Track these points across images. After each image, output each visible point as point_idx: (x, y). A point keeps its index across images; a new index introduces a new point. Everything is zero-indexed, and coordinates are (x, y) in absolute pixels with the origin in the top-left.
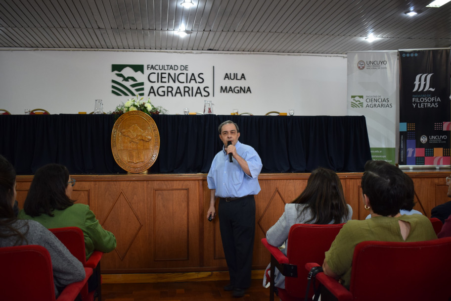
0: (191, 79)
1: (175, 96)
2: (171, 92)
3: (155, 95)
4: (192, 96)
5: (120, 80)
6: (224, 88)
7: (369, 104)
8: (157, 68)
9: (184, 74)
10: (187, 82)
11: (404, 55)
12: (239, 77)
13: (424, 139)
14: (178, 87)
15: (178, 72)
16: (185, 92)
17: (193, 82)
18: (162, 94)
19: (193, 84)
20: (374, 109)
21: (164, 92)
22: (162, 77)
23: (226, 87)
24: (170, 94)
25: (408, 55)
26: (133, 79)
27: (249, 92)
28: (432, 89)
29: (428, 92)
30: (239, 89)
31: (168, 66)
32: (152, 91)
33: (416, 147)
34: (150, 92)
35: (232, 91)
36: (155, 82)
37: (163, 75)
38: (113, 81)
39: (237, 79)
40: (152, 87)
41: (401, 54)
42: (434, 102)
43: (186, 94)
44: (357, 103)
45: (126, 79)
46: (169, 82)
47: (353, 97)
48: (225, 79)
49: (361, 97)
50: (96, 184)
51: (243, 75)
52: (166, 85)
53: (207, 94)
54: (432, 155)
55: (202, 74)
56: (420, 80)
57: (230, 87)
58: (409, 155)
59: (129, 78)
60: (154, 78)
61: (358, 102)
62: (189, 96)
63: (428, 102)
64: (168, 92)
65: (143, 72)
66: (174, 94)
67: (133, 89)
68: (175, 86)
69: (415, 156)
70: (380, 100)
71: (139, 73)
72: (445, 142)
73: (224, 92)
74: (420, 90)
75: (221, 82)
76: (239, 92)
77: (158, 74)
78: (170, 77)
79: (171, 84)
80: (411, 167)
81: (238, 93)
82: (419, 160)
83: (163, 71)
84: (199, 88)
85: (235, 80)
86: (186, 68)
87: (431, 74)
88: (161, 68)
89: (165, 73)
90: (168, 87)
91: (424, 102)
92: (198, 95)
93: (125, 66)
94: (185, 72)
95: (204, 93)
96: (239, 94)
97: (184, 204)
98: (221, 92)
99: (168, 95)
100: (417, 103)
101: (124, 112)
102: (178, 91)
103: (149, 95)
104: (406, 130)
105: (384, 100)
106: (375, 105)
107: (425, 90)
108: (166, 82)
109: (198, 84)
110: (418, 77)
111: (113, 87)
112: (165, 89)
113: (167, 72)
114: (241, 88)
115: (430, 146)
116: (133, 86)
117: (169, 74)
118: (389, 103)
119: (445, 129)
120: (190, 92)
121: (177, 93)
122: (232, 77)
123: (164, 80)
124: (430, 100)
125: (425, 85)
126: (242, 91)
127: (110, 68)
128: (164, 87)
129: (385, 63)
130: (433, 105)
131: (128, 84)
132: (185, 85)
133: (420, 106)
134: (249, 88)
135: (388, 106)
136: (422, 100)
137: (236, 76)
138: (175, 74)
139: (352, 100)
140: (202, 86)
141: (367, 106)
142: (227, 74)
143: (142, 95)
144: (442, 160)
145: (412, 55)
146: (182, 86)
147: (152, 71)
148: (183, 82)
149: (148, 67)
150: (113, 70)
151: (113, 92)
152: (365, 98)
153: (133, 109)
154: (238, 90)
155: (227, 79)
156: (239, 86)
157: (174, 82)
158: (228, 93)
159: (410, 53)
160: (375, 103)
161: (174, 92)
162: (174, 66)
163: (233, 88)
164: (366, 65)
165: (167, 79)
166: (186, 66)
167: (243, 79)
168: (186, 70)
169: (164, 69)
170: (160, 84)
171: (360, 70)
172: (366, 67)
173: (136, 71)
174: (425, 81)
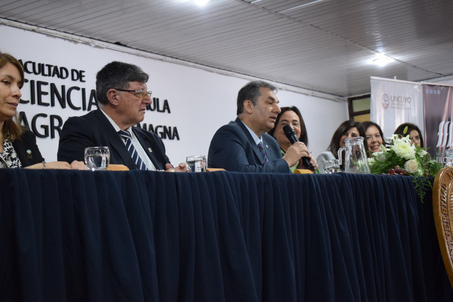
0: (91, 103)
2: (58, 128)
8: (30, 67)
9: (78, 89)
10: (85, 109)
11: (427, 91)
12: (161, 106)
15: (68, 83)
18: (42, 132)
21: (45, 127)
22: (40, 93)
23: (145, 125)
24: (57, 133)
27: (176, 138)
30: (162, 130)
31: (50, 66)
36: (28, 102)
37: (44, 88)
39: (158, 110)
40: (22, 115)
46: (53, 105)
51: (166, 103)
52: (49, 111)
56: (443, 131)
57: (151, 126)
64: (53, 127)
68: (64, 114)
76: (163, 136)
77: (32, 82)
78: (55, 95)
79: (57, 110)
83: (39, 78)
85: (156, 112)
86: (80, 75)
88: (37, 71)
90: (52, 117)
94: (78, 83)
99: (53, 137)
108: (47, 105)
112: (46, 121)
114: (165, 127)
122: (152, 106)
123: (43, 98)
126: (167, 135)
129: (409, 100)
134: (175, 129)
137: (156, 103)
138: (63, 87)
145: (435, 92)
148: (79, 108)
154: (162, 133)
156: (163, 125)
157: (63, 106)
162: (61, 68)
163: (154, 128)
164: (390, 101)
165: (49, 96)
166: (81, 72)
167: (166, 111)
168: (81, 81)
169: (43, 74)
170: (38, 109)
171: (384, 110)
172: (390, 105)
174: (448, 131)
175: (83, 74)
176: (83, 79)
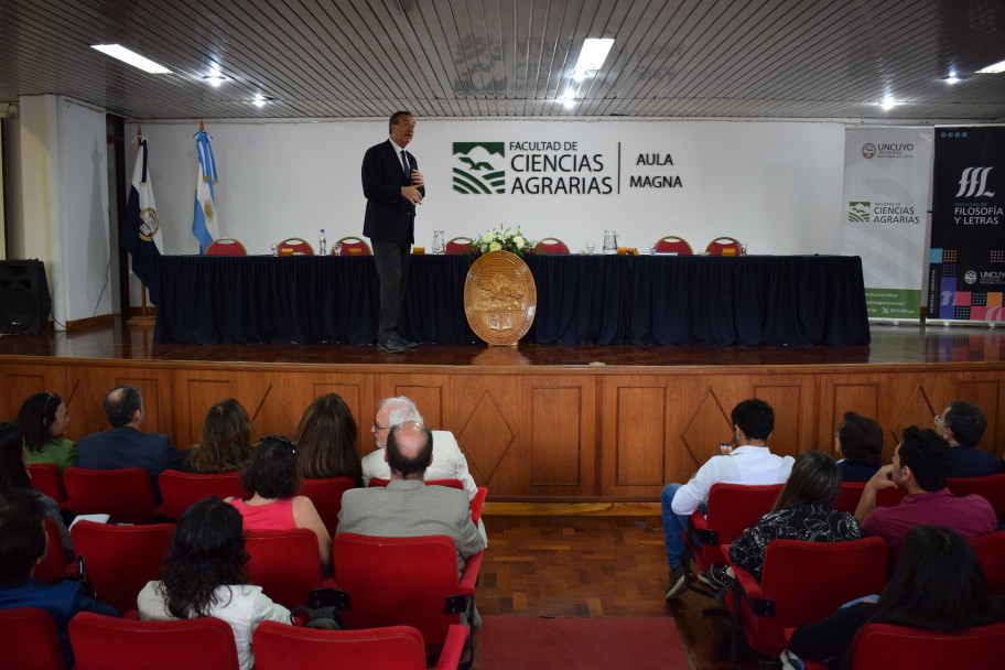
0: (582, 165)
1: (555, 193)
2: (549, 186)
3: (523, 192)
4: (584, 192)
5: (466, 167)
6: (636, 180)
7: (880, 216)
8: (526, 146)
9: (570, 156)
10: (575, 170)
11: (943, 135)
12: (662, 160)
13: (970, 278)
14: (561, 179)
15: (560, 154)
16: (571, 186)
17: (585, 169)
19: (585, 174)
20: (889, 225)
21: (538, 186)
22: (534, 163)
23: (640, 178)
24: (546, 189)
25: (950, 135)
26: (487, 166)
27: (678, 186)
28: (989, 194)
29: (983, 198)
30: (661, 180)
31: (544, 143)
32: (518, 185)
33: (958, 290)
34: (515, 188)
35: (649, 183)
36: (523, 170)
37: (536, 159)
38: (456, 170)
39: (658, 164)
40: (518, 179)
41: (938, 131)
42: (992, 215)
43: (574, 189)
44: (859, 214)
45: (476, 167)
46: (545, 170)
47: (853, 204)
48: (638, 164)
49: (867, 204)
50: (451, 379)
51: (669, 156)
52: (541, 175)
53: (607, 189)
54: (983, 303)
55: (601, 156)
56: (969, 178)
57: (647, 178)
58: (945, 302)
59: (480, 164)
60: (521, 164)
61: (861, 213)
62: (579, 192)
63: (981, 215)
64: (544, 186)
65: (503, 154)
66: (554, 191)
67: (487, 183)
68: (555, 176)
69: (954, 304)
71: (497, 155)
73: (636, 185)
74: (969, 194)
75: (632, 169)
76: (661, 185)
77: (528, 156)
78: (548, 164)
79: (549, 173)
80: (947, 322)
82: (960, 312)
83: (536, 152)
84: (594, 179)
85: (655, 166)
86: (573, 146)
87: (989, 169)
88: (532, 147)
89: (540, 156)
90: (544, 179)
91: (974, 216)
92: (594, 191)
93: (473, 145)
94: (571, 152)
95: (603, 188)
96: (662, 188)
97: (575, 409)
98: (631, 186)
99: (543, 192)
100: (963, 216)
101: (483, 250)
102: (561, 185)
103: (513, 192)
104: (940, 261)
105: (906, 211)
106: (890, 219)
107: (978, 195)
108: (540, 170)
109: (593, 172)
110: (966, 173)
111: (456, 179)
112: (539, 182)
113: (543, 153)
114: (665, 178)
115: (980, 289)
116: (487, 177)
117: (546, 157)
118: (914, 216)
120: (580, 186)
121: (558, 188)
122: (651, 161)
123: (537, 166)
124: (984, 211)
125: (978, 187)
126: (667, 184)
127: (450, 148)
128: (537, 178)
129: (910, 147)
130: (990, 221)
131: (479, 174)
132: (572, 174)
133: (967, 221)
134: (678, 178)
135: (911, 220)
136: (971, 211)
137: (656, 158)
138: (555, 156)
139: (850, 209)
140: (600, 176)
141: (877, 219)
142: (641, 156)
143: (502, 192)
144: (1000, 313)
145: (957, 135)
146: (566, 177)
147: (519, 152)
148: (569, 170)
149: (511, 146)
150: (455, 152)
151: (456, 188)
152: (873, 206)
153: (496, 247)
154: (660, 183)
155: (641, 163)
156: (662, 176)
157: (554, 169)
158: (642, 188)
159: (954, 130)
160: (890, 214)
161: (553, 187)
162: (555, 143)
163: (651, 179)
164: (878, 151)
165: (542, 164)
167: (668, 163)
168: (573, 149)
169: (538, 149)
170: (531, 174)
171: (866, 160)
172: (876, 154)
173: (492, 152)
174: (979, 178)
175: (575, 144)
176: (575, 148)
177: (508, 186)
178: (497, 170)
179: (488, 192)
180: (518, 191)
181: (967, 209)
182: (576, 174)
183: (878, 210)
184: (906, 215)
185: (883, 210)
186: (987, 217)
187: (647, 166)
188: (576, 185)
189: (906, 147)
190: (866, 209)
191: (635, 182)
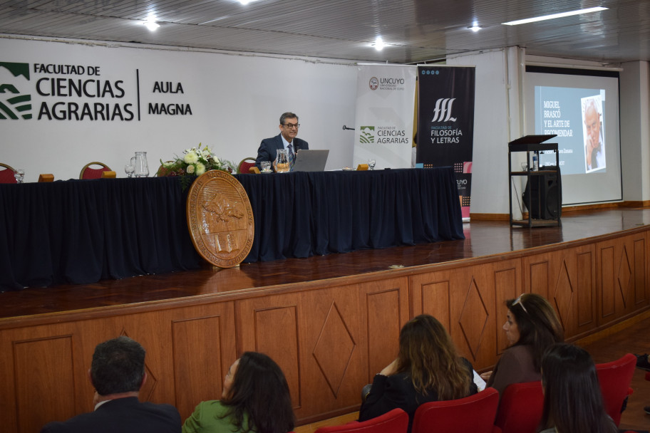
0: (105, 91)
1: (82, 118)
2: (75, 112)
3: (50, 118)
4: (108, 119)
6: (154, 106)
7: (382, 138)
8: (51, 69)
9: (93, 81)
10: (99, 96)
11: (423, 72)
12: (174, 89)
14: (86, 105)
15: (84, 77)
16: (96, 112)
17: (108, 95)
18: (61, 115)
19: (107, 100)
20: (387, 145)
21: (64, 112)
22: (59, 87)
23: (157, 105)
24: (73, 115)
25: (428, 72)
26: (12, 89)
27: (188, 113)
28: (454, 120)
29: (450, 123)
30: (174, 107)
31: (68, 66)
32: (44, 110)
34: (41, 113)
35: (165, 110)
36: (49, 94)
37: (62, 83)
39: (171, 92)
40: (44, 105)
41: (420, 69)
42: (455, 136)
43: (99, 115)
44: (366, 137)
46: (70, 95)
47: (363, 128)
48: (154, 91)
49: (372, 128)
50: (304, 296)
51: (179, 85)
52: (67, 100)
53: (128, 116)
55: (121, 82)
56: (440, 107)
57: (163, 105)
59: (4, 86)
60: (46, 86)
61: (368, 136)
62: (103, 119)
63: (448, 136)
64: (70, 112)
65: (28, 78)
66: (80, 117)
67: (12, 108)
68: (81, 101)
70: (394, 133)
71: (21, 77)
72: (464, 188)
73: (154, 113)
74: (440, 120)
75: (149, 96)
76: (175, 112)
77: (53, 80)
78: (72, 88)
79: (74, 98)
81: (174, 114)
83: (60, 76)
84: (117, 106)
85: (169, 93)
86: (95, 71)
87: (453, 100)
88: (57, 70)
89: (65, 80)
90: (70, 104)
91: (444, 136)
92: (117, 118)
94: (94, 77)
95: (126, 115)
96: (176, 116)
98: (150, 113)
99: (70, 118)
100: (436, 137)
102: (86, 111)
103: (40, 118)
105: (399, 133)
106: (388, 140)
107: (446, 120)
108: (65, 95)
109: (115, 98)
110: (438, 102)
112: (65, 108)
114: (177, 105)
116: (12, 101)
118: (405, 138)
119: (465, 171)
120: (105, 112)
121: (83, 114)
122: (165, 89)
124: (450, 133)
125: (446, 113)
126: (179, 112)
128: (63, 103)
129: (402, 81)
130: (454, 140)
131: (3, 98)
132: (96, 100)
133: (439, 141)
134: (188, 106)
135: (403, 141)
136: (442, 133)
137: (169, 85)
138: (80, 81)
139: (361, 132)
140: (122, 102)
141: (379, 141)
143: (28, 117)
145: (433, 73)
146: (91, 102)
147: (43, 75)
148: (94, 96)
149: (36, 68)
152: (376, 130)
153: (202, 168)
154: (174, 110)
155: (157, 91)
156: (175, 104)
157: (79, 95)
158: (159, 115)
159: (431, 69)
160: (389, 137)
161: (80, 112)
162: (78, 67)
163: (166, 107)
164: (380, 83)
165: (67, 89)
166: (96, 68)
167: (179, 91)
168: (96, 74)
169: (62, 73)
170: (57, 99)
171: (371, 91)
173: (16, 74)
174: (446, 107)
175: (98, 69)
176: (98, 73)
177: (35, 111)
178: (22, 93)
179: (14, 117)
180: (45, 117)
181: (439, 131)
182: (100, 100)
183: (380, 133)
184: (398, 137)
185: (384, 133)
186: (452, 137)
187: (162, 93)
188: (100, 112)
189: (399, 81)
190: (372, 132)
191: (153, 109)
